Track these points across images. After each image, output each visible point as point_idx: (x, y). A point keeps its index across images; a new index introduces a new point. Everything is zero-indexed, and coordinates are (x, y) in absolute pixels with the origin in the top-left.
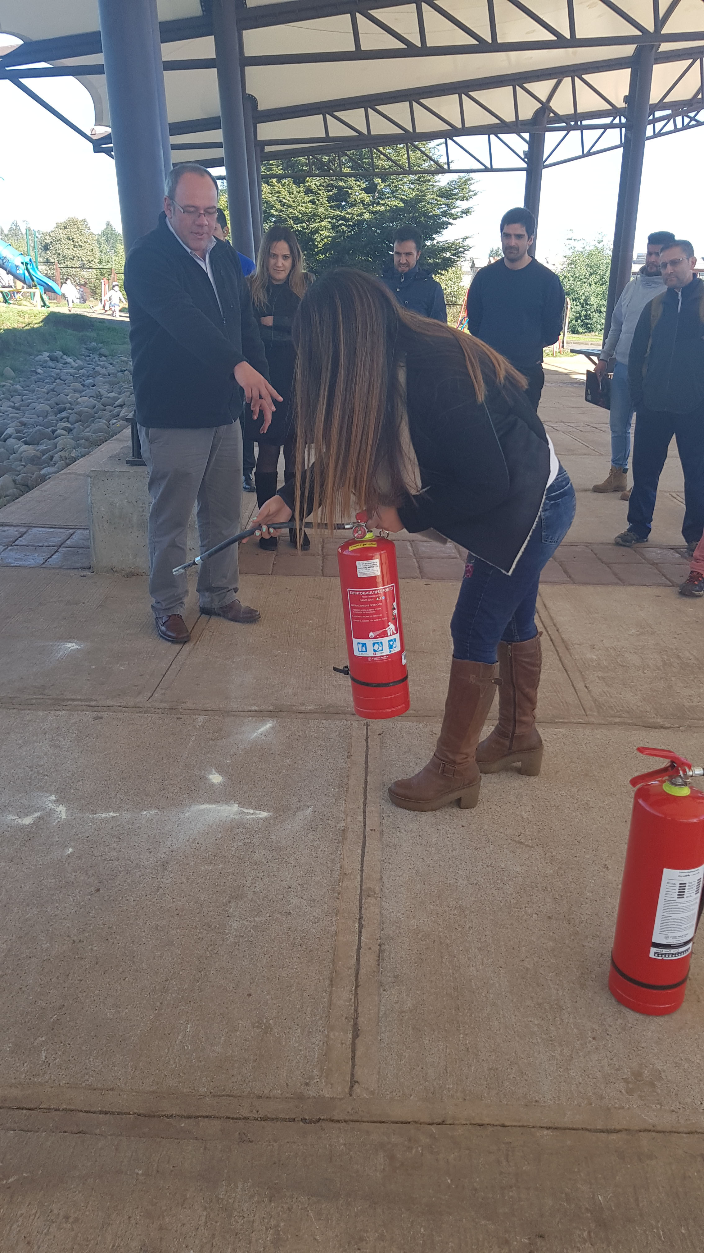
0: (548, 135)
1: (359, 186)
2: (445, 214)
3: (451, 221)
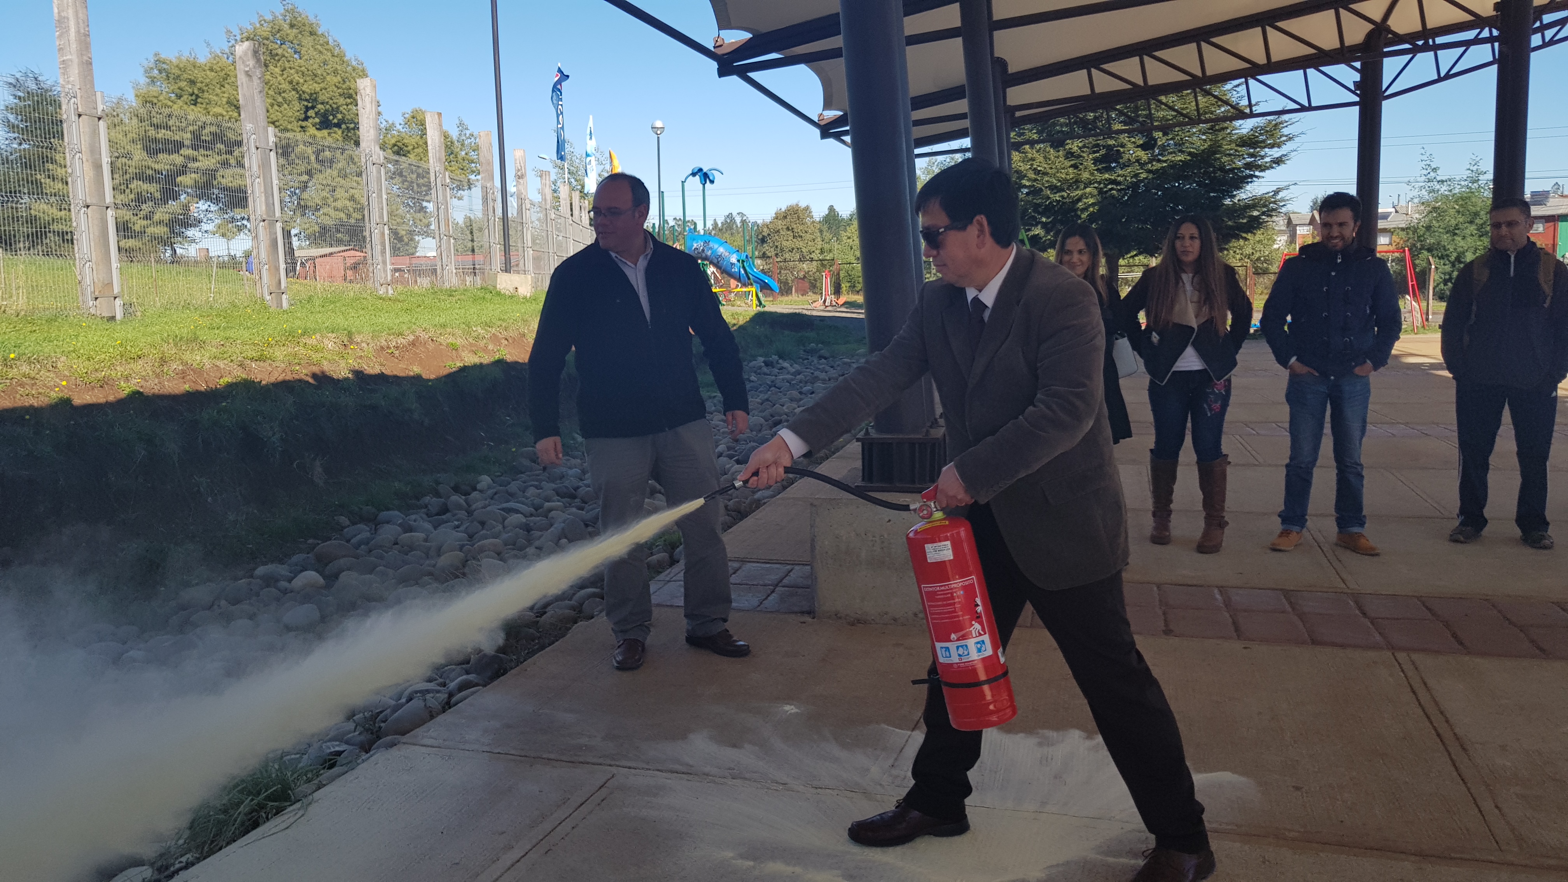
1: (1134, 143)
2: (1248, 166)
3: (1257, 173)
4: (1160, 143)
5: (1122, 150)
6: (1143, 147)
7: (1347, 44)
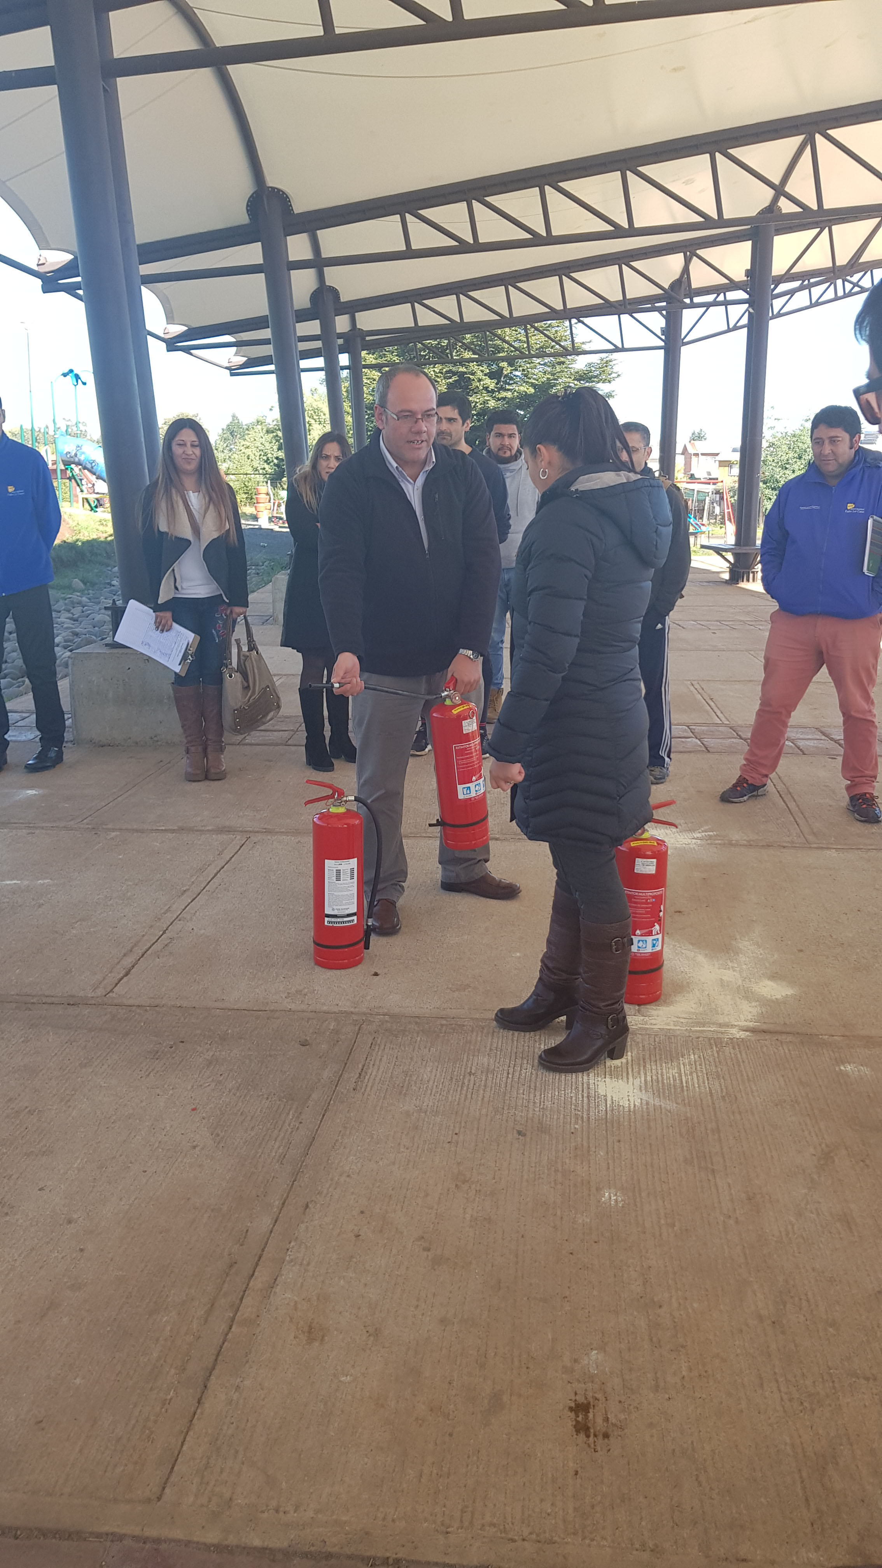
0: (686, 312)
1: (482, 371)
4: (505, 373)
5: (471, 377)
6: (491, 375)
7: (628, 297)
